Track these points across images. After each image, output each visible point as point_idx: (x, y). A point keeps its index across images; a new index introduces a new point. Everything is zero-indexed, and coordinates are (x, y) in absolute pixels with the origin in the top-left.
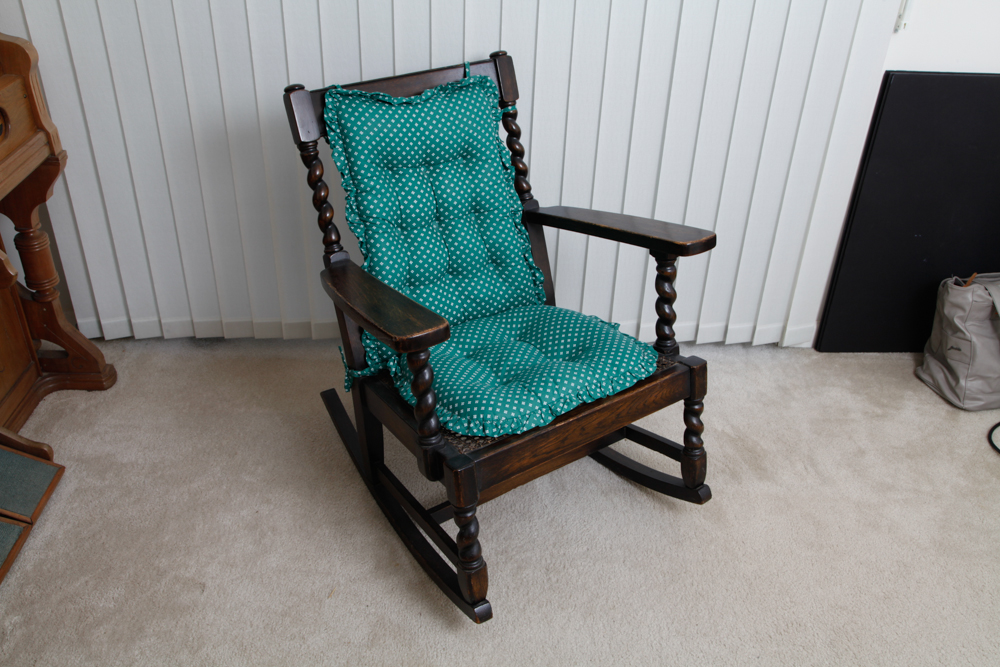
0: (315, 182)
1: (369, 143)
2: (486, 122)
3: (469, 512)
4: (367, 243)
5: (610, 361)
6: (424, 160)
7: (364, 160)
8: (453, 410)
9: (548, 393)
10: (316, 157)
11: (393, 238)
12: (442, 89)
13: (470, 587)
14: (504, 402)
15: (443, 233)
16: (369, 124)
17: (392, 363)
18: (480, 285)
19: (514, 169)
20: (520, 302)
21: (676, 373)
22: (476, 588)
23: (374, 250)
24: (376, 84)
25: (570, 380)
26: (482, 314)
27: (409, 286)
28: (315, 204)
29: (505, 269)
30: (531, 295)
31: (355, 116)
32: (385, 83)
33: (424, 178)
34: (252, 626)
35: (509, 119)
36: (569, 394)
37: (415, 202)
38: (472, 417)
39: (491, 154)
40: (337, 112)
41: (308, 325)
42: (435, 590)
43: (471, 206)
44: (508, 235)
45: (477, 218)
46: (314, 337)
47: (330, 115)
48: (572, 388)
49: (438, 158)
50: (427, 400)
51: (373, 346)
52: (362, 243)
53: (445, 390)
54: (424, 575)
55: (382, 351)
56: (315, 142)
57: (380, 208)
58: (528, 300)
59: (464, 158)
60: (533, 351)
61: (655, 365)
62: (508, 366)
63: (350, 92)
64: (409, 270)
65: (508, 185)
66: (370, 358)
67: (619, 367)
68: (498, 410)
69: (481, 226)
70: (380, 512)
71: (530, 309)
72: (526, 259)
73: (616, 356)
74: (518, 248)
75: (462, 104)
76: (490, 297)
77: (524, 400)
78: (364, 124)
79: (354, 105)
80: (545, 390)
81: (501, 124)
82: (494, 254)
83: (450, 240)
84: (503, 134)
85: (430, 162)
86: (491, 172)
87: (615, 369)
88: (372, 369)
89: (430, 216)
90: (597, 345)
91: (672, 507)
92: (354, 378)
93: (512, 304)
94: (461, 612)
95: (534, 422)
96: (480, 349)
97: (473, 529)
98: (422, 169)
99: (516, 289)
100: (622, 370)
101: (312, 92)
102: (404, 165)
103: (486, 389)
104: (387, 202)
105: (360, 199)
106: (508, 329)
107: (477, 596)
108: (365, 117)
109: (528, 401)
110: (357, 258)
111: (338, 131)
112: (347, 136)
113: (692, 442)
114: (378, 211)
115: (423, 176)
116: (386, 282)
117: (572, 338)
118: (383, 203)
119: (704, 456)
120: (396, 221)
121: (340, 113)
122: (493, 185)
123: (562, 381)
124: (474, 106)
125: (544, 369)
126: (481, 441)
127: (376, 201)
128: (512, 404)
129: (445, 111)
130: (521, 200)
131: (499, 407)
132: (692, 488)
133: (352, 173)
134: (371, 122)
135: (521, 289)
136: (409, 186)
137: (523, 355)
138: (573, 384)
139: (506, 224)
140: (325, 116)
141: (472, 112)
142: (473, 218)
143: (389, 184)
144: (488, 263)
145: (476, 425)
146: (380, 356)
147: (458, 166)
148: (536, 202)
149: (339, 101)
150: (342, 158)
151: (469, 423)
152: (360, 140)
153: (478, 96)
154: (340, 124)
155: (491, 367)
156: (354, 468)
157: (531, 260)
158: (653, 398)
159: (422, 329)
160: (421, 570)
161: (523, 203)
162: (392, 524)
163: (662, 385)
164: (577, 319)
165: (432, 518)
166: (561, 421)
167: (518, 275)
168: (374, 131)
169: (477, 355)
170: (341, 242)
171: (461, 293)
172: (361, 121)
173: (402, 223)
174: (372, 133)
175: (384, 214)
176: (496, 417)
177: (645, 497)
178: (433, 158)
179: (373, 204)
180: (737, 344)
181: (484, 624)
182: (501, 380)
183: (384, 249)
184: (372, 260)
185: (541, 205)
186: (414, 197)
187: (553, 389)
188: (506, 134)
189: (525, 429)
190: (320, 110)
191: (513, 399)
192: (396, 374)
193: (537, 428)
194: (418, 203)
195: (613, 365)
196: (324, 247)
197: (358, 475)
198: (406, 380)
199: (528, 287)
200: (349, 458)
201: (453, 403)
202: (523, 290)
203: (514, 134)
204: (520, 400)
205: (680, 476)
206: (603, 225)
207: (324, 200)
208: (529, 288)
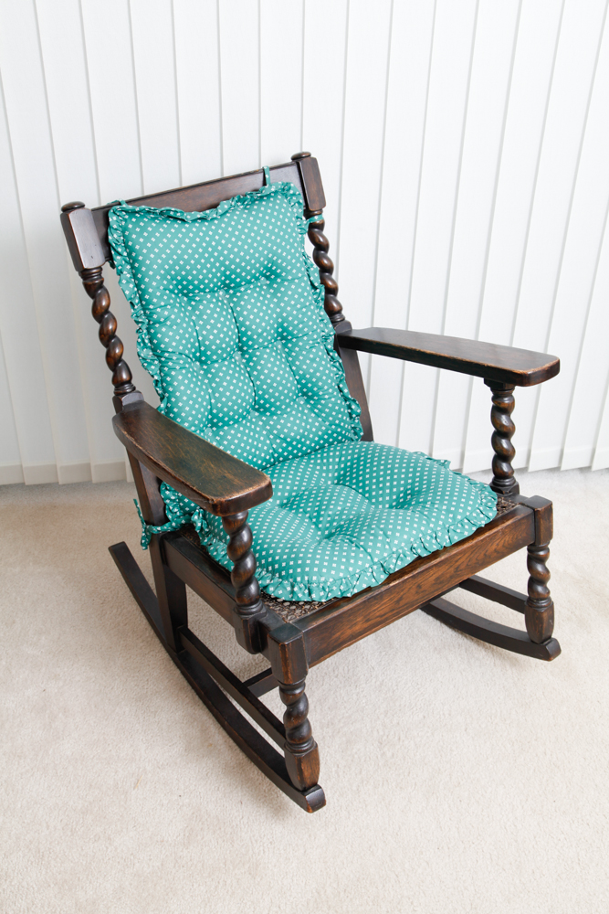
0: (100, 314)
1: (161, 267)
2: (291, 236)
3: (297, 688)
4: (162, 381)
5: (444, 507)
6: (223, 282)
7: (156, 288)
8: (273, 572)
9: (378, 548)
10: (101, 286)
11: (192, 373)
12: (239, 200)
13: (301, 772)
14: (331, 561)
15: (247, 365)
16: (161, 245)
17: (196, 517)
18: (290, 422)
19: (323, 288)
20: (335, 439)
21: (519, 517)
22: (306, 774)
23: (171, 389)
24: (165, 197)
25: (402, 532)
26: (293, 454)
27: (211, 427)
28: (102, 339)
29: (318, 402)
30: (347, 430)
31: (144, 237)
32: (175, 196)
33: (223, 304)
34: (48, 827)
35: (314, 230)
36: (402, 548)
37: (215, 331)
38: (295, 581)
39: (297, 273)
40: (123, 232)
41: (88, 467)
42: (255, 772)
43: (278, 332)
44: (319, 364)
45: (285, 346)
46: (95, 480)
47: (115, 236)
48: (405, 541)
49: (238, 280)
50: (246, 565)
51: (173, 498)
52: (157, 381)
53: (262, 549)
54: (241, 756)
55: (184, 503)
56: (100, 268)
57: (175, 341)
58: (344, 436)
59: (268, 278)
60: (355, 497)
61: (495, 509)
62: (329, 516)
63: (137, 209)
64: (211, 410)
65: (317, 307)
66: (170, 511)
67: (455, 514)
68: (324, 570)
69: (288, 354)
70: (186, 683)
71: (348, 446)
72: (341, 391)
73: (450, 501)
74: (332, 378)
75: (264, 216)
76: (302, 436)
77: (353, 558)
78: (155, 245)
79: (142, 224)
80: (375, 544)
81: (306, 236)
82: (304, 386)
83: (255, 373)
84: (309, 248)
85: (230, 285)
86: (299, 294)
87: (451, 515)
88: (174, 524)
89: (231, 347)
90: (428, 488)
91: (514, 663)
92: (153, 534)
93: (326, 441)
94: (287, 798)
95: (365, 582)
96: (295, 497)
97: (302, 707)
98: (221, 293)
99: (331, 425)
100: (459, 517)
101: (93, 210)
102: (201, 290)
103: (309, 546)
104: (184, 334)
105: (152, 331)
106: (324, 471)
107: (308, 782)
108: (155, 237)
109: (356, 558)
110: (152, 399)
111: (125, 254)
112: (135, 260)
113: (538, 592)
114: (174, 344)
115: (222, 302)
116: (186, 425)
117: (399, 480)
118: (179, 335)
119: (551, 607)
120: (194, 354)
121: (127, 233)
122: (301, 308)
123: (393, 534)
124: (277, 218)
125: (372, 519)
126: (308, 607)
127: (171, 334)
128: (339, 562)
129: (244, 226)
130: (332, 322)
131: (325, 567)
132: (538, 643)
133: (142, 300)
134: (163, 243)
135: (336, 425)
136: (207, 314)
137: (345, 502)
138: (405, 537)
139: (317, 352)
140: (110, 238)
141: (275, 225)
142: (280, 347)
143: (184, 313)
144: (298, 397)
145: (300, 589)
146: (181, 508)
147: (261, 287)
148: (349, 324)
149: (125, 220)
150: (131, 286)
151: (293, 586)
152: (151, 264)
153: (281, 207)
154: (126, 247)
155: (310, 518)
156: (152, 632)
157: (346, 391)
158: (494, 547)
159: (242, 488)
160: (238, 750)
161: (334, 326)
162: (201, 697)
163: (503, 532)
164: (402, 459)
165: (249, 691)
166: (395, 580)
167: (332, 409)
168: (166, 254)
169: (292, 504)
170: (133, 382)
171: (270, 432)
172: (151, 242)
173: (200, 357)
174: (164, 256)
175: (181, 348)
176: (323, 579)
177: (484, 653)
178: (233, 281)
179: (169, 337)
180: (573, 470)
181: (315, 813)
182: (323, 533)
183: (182, 388)
184: (169, 401)
185: (353, 328)
186: (214, 327)
187: (383, 543)
188: (313, 247)
189: (356, 591)
190: (104, 230)
191: (340, 556)
192: (202, 529)
193: (369, 589)
194: (219, 333)
195: (448, 511)
196: (113, 387)
197: (157, 640)
198: (214, 536)
199: (343, 421)
200: (145, 621)
201: (272, 564)
202: (338, 426)
203: (321, 248)
204: (348, 558)
205: (525, 629)
206: (428, 351)
207: (112, 335)
208: (345, 422)
